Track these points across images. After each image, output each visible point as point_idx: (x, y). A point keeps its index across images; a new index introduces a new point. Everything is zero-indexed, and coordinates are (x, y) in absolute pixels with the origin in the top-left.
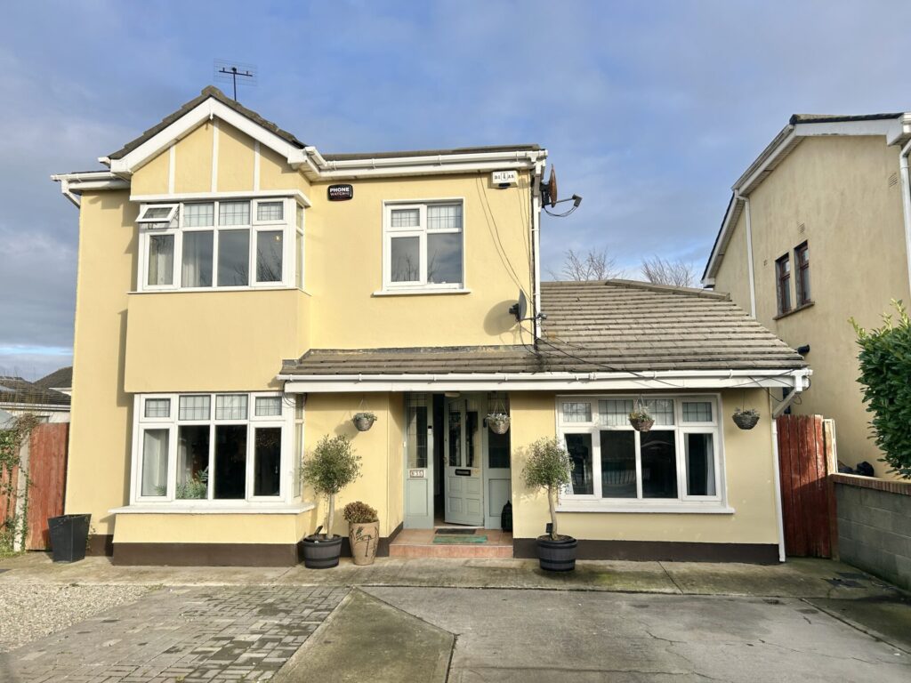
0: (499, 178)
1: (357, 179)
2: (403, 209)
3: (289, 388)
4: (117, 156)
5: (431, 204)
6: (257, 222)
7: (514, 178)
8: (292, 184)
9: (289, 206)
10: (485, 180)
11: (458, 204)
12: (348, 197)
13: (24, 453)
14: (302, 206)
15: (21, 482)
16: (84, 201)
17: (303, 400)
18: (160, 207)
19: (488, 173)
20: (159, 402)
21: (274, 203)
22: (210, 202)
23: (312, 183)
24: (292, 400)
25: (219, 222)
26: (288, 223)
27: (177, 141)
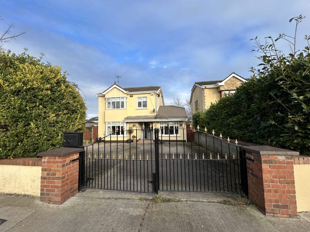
0: (151, 94)
1: (133, 94)
2: (139, 98)
3: (125, 121)
4: (103, 92)
5: (143, 97)
6: (121, 100)
7: (153, 94)
8: (125, 95)
9: (125, 98)
10: (150, 94)
11: (146, 97)
12: (132, 97)
13: (92, 130)
14: (126, 98)
15: (92, 133)
16: (99, 97)
17: (127, 123)
18: (109, 99)
19: (150, 93)
20: (109, 123)
21: (123, 98)
22: (115, 98)
23: (128, 95)
24: (125, 123)
25: (116, 100)
26: (125, 100)
27: (111, 90)
